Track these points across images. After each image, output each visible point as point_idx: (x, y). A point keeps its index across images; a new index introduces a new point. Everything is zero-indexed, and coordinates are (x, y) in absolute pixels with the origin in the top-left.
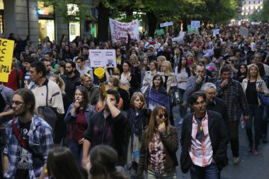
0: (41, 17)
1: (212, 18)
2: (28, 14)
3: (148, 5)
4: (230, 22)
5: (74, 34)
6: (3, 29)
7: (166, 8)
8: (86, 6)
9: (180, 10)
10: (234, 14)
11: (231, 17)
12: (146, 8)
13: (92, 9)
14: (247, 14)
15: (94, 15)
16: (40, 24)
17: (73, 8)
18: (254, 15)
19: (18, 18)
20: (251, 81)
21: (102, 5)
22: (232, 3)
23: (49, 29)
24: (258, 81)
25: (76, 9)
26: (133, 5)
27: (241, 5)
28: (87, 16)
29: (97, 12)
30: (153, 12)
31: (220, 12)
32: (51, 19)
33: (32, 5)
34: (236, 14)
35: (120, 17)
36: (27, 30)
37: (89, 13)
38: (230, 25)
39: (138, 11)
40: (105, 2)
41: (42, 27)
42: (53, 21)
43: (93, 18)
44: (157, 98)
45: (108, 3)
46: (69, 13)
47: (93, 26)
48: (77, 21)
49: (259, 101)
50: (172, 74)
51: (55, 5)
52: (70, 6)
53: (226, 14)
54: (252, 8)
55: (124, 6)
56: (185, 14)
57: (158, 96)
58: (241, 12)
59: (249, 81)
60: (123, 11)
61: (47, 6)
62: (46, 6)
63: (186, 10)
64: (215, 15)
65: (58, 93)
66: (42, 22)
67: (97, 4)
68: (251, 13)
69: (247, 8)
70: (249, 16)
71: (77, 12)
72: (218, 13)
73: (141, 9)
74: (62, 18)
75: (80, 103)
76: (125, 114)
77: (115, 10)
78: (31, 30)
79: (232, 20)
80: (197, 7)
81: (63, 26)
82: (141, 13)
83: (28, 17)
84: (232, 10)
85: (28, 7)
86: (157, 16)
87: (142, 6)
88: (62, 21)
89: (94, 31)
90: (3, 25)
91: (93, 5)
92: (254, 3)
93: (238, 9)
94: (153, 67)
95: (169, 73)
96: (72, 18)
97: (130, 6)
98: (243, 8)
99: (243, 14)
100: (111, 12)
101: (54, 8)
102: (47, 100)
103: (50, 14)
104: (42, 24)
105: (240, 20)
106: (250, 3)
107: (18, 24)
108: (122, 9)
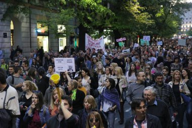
0: (39, 34)
1: (159, 33)
2: (30, 32)
3: (114, 25)
4: (173, 37)
5: (62, 46)
6: (13, 43)
7: (127, 27)
8: (71, 26)
9: (137, 28)
10: (175, 30)
11: (174, 33)
12: (113, 27)
13: (75, 28)
14: (185, 30)
15: (76, 32)
16: (38, 39)
17: (61, 28)
18: (190, 31)
19: (23, 35)
20: (175, 84)
21: (82, 25)
22: (174, 23)
23: (45, 43)
24: (181, 83)
25: (64, 28)
26: (103, 25)
27: (180, 25)
28: (71, 33)
29: (78, 30)
30: (118, 30)
31: (165, 29)
32: (46, 35)
33: (33, 26)
34: (178, 31)
35: (95, 33)
36: (29, 44)
37: (73, 31)
38: (173, 38)
39: (107, 29)
40: (84, 24)
41: (40, 41)
42: (47, 37)
43: (76, 35)
44: (110, 97)
45: (86, 24)
46: (59, 31)
47: (76, 40)
48: (64, 36)
49: (182, 100)
50: (123, 77)
51: (49, 26)
52: (59, 26)
53: (170, 31)
54: (188, 26)
55: (98, 26)
56: (140, 31)
57: (111, 95)
58: (180, 29)
59: (174, 84)
60: (97, 29)
61: (44, 27)
62: (42, 26)
63: (142, 28)
64: (162, 31)
65: (14, 98)
66: (40, 38)
67: (78, 25)
68: (188, 30)
69: (185, 27)
70: (187, 32)
71: (64, 31)
72: (164, 30)
73: (109, 27)
74: (54, 35)
75: (35, 105)
76: (77, 117)
77: (91, 28)
78: (32, 43)
79: (175, 35)
80: (149, 26)
81: (55, 40)
82: (109, 31)
83: (30, 34)
84: (175, 28)
85: (30, 28)
86: (121, 33)
87: (110, 26)
88: (54, 37)
89: (76, 43)
90: (13, 40)
91: (75, 25)
92: (190, 23)
93: (178, 27)
94: (108, 72)
95: (120, 76)
96: (61, 35)
97: (102, 26)
98: (182, 27)
99: (182, 30)
100: (88, 30)
101: (48, 28)
102: (4, 103)
103: (45, 32)
104: (40, 39)
105: (180, 35)
106: (187, 22)
107: (23, 39)
108: (96, 28)
